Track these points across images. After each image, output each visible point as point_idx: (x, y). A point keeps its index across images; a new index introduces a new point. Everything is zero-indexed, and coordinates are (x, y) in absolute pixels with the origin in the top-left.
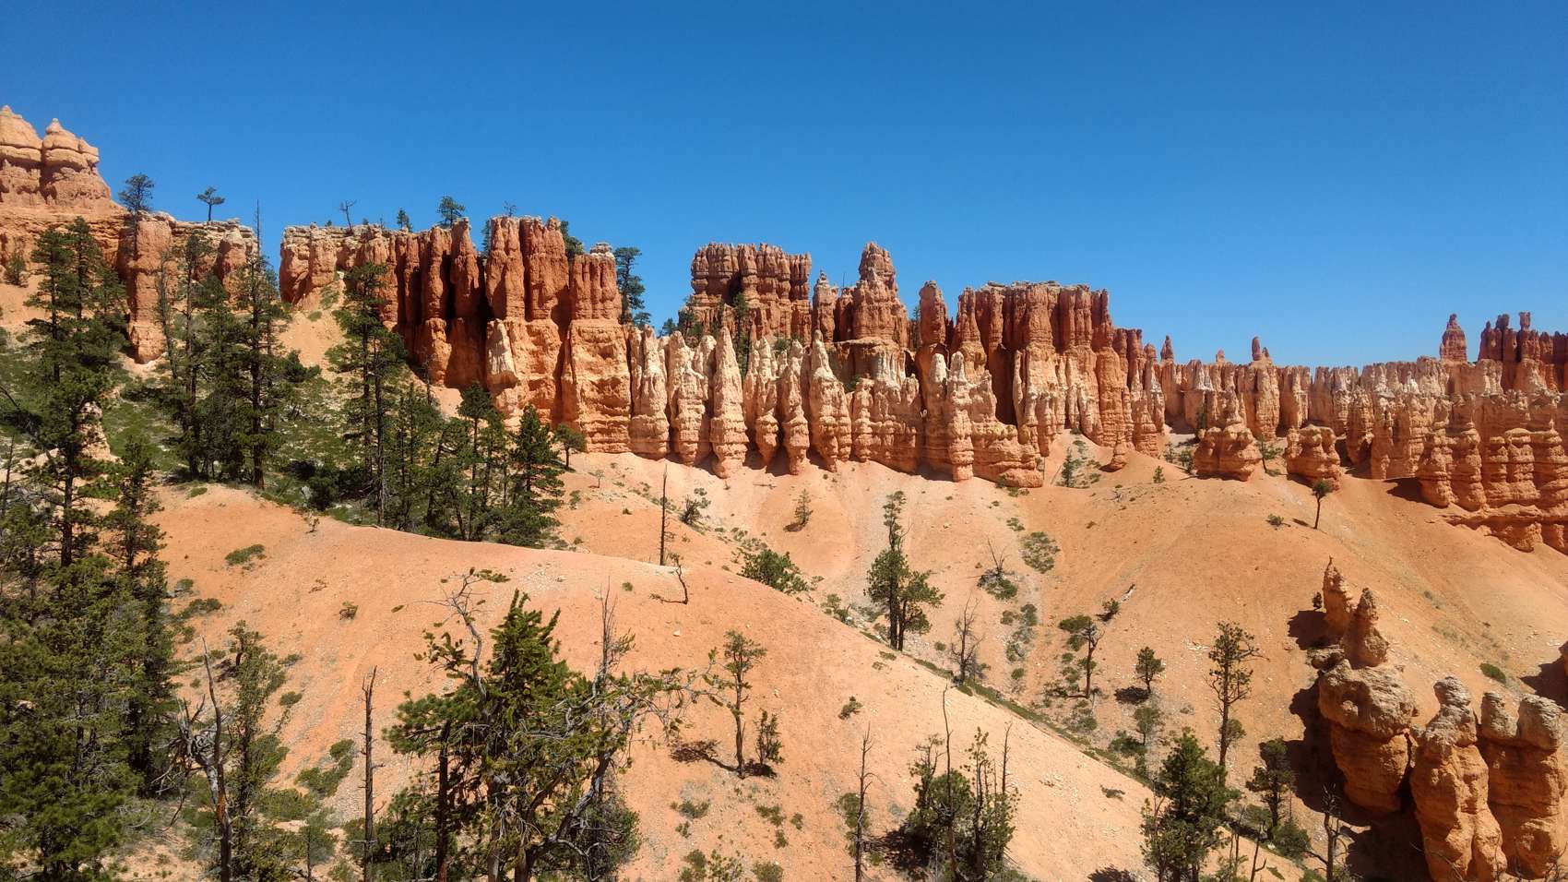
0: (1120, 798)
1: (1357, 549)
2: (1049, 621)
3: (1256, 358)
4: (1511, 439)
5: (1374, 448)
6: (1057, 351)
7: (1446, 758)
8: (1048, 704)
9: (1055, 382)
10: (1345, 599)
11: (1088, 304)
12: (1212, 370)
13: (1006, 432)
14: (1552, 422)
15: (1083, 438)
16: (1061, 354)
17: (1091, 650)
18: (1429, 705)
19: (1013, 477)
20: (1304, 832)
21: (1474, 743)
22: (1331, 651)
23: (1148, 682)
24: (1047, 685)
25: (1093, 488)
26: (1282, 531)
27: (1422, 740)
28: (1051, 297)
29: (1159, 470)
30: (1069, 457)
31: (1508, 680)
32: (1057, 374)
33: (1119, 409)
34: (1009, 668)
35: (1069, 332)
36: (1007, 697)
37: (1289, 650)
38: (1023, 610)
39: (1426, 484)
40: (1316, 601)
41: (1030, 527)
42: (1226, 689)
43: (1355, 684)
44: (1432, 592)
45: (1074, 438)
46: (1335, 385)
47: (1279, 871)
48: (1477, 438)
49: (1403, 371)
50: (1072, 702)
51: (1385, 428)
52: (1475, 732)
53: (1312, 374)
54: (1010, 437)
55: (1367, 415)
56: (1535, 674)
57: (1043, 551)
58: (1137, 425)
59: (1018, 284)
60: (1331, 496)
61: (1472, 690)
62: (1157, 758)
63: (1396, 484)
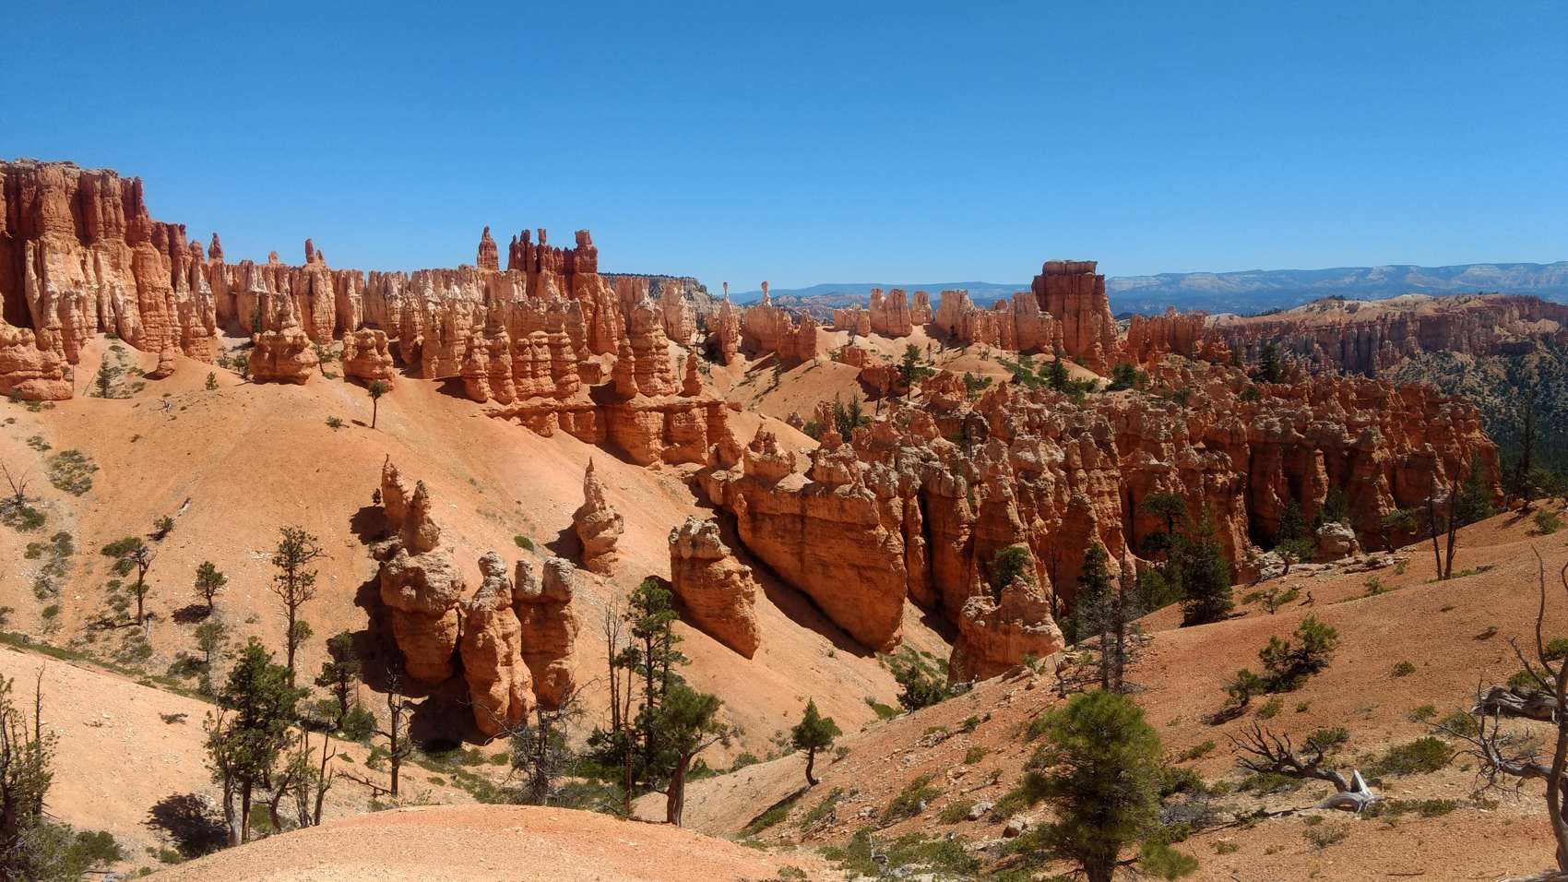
0: (183, 722)
1: (411, 445)
2: (89, 549)
3: (310, 260)
4: (534, 341)
5: (425, 350)
6: (82, 244)
7: (488, 622)
8: (91, 639)
9: (82, 278)
10: (402, 493)
11: (118, 192)
12: (265, 271)
13: (20, 337)
14: (563, 326)
15: (121, 343)
16: (87, 247)
17: (142, 574)
18: (474, 578)
19: (33, 389)
20: (372, 713)
21: (510, 606)
22: (391, 543)
23: (209, 598)
24: (90, 618)
25: (137, 397)
26: (341, 432)
27: (470, 610)
28: (70, 181)
29: (212, 376)
30: (105, 364)
31: (536, 547)
32: (83, 269)
33: (164, 311)
34: (39, 607)
35: (95, 223)
36: (38, 640)
37: (352, 546)
38: (54, 539)
39: (468, 381)
40: (376, 497)
41: (57, 445)
42: (291, 592)
43: (412, 569)
44: (478, 479)
45: (110, 343)
46: (387, 289)
47: (349, 755)
48: (508, 339)
49: (447, 277)
50: (121, 632)
51: (434, 331)
52: (510, 596)
53: (366, 278)
54: (25, 343)
55: (418, 318)
56: (555, 540)
57: (77, 472)
58: (186, 328)
59: (22, 161)
60: (386, 396)
61: (506, 563)
62: (222, 673)
63: (443, 383)
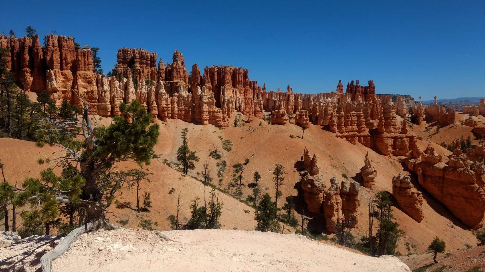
0: (249, 213)
1: (313, 144)
2: (230, 165)
3: (289, 91)
4: (352, 114)
5: (319, 117)
6: (233, 87)
7: (332, 198)
8: (229, 189)
9: (232, 96)
10: (309, 157)
11: (242, 73)
12: (276, 94)
13: (218, 110)
14: (361, 110)
15: (240, 113)
16: (234, 88)
17: (241, 173)
18: (328, 185)
19: (220, 124)
20: (297, 220)
21: (339, 194)
22: (305, 172)
23: (257, 181)
24: (229, 183)
25: (243, 127)
26: (294, 139)
27: (326, 194)
28: (231, 71)
29: (261, 122)
30: (236, 118)
31: (348, 178)
32: (233, 93)
33: (250, 105)
34: (218, 179)
35: (237, 81)
36: (218, 187)
37: (294, 172)
38: (222, 162)
39: (331, 126)
40: (302, 158)
41: (225, 138)
42: (277, 182)
43: (311, 180)
44: (331, 155)
45: (237, 113)
46: (309, 99)
47: (290, 230)
48: (344, 114)
49: (327, 95)
50: (236, 188)
51: (322, 111)
52: (339, 191)
53: (303, 96)
54: (219, 112)
55: (318, 108)
56: (354, 176)
57: (228, 145)
58: (255, 109)
59: (222, 66)
60: (307, 130)
61: (339, 180)
62: (258, 203)
63: (323, 126)
